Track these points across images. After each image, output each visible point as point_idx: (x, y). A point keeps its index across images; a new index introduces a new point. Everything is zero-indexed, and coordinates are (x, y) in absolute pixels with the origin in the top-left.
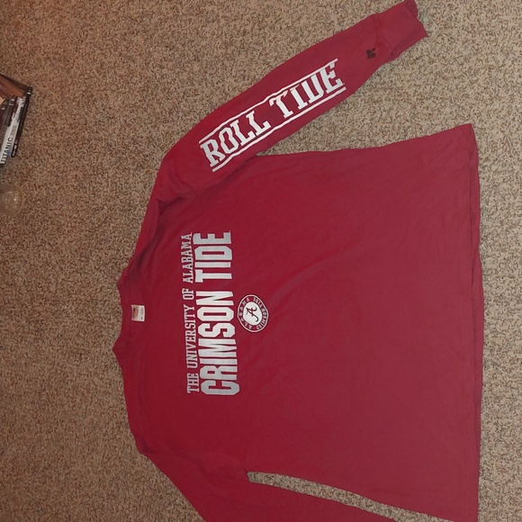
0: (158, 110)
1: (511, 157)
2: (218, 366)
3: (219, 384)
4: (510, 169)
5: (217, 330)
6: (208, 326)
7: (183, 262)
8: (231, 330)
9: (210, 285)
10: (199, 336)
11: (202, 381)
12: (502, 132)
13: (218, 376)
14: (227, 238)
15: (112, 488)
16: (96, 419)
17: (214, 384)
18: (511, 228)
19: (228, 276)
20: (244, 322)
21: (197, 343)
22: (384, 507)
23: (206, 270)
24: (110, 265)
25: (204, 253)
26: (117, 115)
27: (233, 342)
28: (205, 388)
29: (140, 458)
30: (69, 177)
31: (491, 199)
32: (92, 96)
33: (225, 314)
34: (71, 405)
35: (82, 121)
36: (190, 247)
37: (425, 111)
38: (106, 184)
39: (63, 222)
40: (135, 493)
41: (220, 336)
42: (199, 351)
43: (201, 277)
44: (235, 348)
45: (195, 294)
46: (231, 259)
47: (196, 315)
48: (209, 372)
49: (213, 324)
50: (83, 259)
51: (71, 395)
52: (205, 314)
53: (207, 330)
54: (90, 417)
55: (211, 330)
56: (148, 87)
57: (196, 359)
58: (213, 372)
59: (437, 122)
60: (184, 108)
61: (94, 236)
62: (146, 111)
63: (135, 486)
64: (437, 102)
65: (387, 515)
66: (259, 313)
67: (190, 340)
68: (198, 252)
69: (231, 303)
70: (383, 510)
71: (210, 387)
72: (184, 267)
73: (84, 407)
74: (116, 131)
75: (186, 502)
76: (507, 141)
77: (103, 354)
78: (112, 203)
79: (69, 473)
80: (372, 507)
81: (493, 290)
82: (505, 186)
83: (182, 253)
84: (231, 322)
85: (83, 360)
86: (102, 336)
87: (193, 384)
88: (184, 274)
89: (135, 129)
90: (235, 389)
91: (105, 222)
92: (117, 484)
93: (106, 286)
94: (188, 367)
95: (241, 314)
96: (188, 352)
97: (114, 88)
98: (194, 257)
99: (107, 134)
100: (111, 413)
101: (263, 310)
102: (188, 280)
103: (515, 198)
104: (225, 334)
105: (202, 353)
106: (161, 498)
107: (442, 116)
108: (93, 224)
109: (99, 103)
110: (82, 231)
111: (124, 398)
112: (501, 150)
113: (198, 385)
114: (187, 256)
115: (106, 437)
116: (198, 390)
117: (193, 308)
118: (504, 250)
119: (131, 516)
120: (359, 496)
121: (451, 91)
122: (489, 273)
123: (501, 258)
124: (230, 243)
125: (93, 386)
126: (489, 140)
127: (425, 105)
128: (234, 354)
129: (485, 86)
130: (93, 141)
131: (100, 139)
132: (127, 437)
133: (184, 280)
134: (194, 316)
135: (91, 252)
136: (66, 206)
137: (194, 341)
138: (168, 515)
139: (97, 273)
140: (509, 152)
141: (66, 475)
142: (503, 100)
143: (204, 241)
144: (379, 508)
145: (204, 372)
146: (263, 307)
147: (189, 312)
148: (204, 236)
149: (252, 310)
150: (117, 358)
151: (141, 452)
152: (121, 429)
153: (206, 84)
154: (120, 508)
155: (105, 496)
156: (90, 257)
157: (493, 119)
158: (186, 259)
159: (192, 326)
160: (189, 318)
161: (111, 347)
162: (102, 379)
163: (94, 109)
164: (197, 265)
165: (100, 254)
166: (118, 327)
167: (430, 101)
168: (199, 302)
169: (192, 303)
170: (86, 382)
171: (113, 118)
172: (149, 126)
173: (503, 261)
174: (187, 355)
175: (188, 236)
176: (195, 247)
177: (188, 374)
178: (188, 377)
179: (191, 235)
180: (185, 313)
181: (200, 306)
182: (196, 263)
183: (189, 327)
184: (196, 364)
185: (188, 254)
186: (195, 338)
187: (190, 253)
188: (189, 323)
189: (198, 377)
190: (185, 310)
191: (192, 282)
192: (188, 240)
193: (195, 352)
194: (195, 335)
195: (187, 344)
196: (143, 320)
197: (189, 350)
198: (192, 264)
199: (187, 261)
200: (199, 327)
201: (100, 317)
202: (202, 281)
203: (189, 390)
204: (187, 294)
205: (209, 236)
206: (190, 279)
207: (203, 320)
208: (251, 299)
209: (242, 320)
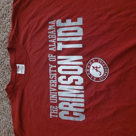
2: (71, 102)
3: (71, 113)
5: (70, 80)
6: (65, 77)
7: (49, 38)
8: (81, 80)
10: (59, 84)
11: (60, 111)
13: (71, 108)
14: (80, 21)
17: (68, 113)
19: (80, 46)
20: (90, 75)
21: (57, 88)
23: (64, 43)
25: (63, 32)
27: (82, 88)
28: (62, 115)
33: (76, 70)
36: (54, 28)
41: (73, 84)
42: (59, 92)
44: (83, 92)
46: (82, 34)
47: (57, 71)
48: (65, 106)
52: (63, 70)
53: (64, 80)
55: (66, 80)
57: (56, 98)
58: (68, 106)
66: (102, 69)
67: (53, 85)
68: (60, 31)
69: (81, 63)
71: (65, 115)
72: (50, 41)
83: (49, 33)
84: (81, 75)
87: (54, 112)
88: (50, 46)
94: (51, 102)
95: (88, 70)
96: (51, 93)
98: (56, 35)
101: (105, 68)
104: (76, 83)
105: (60, 94)
113: (57, 113)
114: (52, 34)
117: (55, 66)
124: (82, 24)
133: (50, 49)
134: (55, 71)
137: (56, 86)
145: (61, 106)
146: (105, 66)
147: (53, 69)
149: (97, 67)
159: (54, 77)
160: (52, 73)
161: (4, 88)
164: (59, 39)
166: (9, 77)
168: (59, 63)
169: (55, 63)
174: (51, 95)
175: (53, 22)
176: (57, 28)
177: (51, 106)
178: (51, 108)
179: (55, 21)
180: (50, 69)
181: (60, 65)
182: (58, 38)
183: (52, 78)
184: (56, 100)
185: (53, 33)
186: (56, 84)
187: (54, 32)
188: (52, 75)
189: (57, 108)
190: (50, 68)
191: (55, 50)
192: (53, 24)
193: (56, 93)
194: (56, 82)
195: (50, 88)
196: (24, 73)
197: (52, 92)
198: (55, 39)
199: (52, 37)
200: (59, 78)
202: (61, 50)
203: (51, 116)
204: (51, 57)
205: (67, 20)
206: (53, 48)
207: (61, 73)
208: (96, 61)
209: (89, 74)
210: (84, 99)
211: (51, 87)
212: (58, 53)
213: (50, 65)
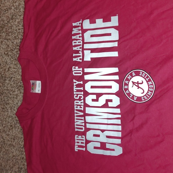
2: (103, 131)
3: (103, 146)
5: (102, 101)
6: (94, 97)
7: (73, 44)
8: (116, 101)
9: (96, 63)
10: (86, 105)
11: (87, 142)
13: (103, 138)
14: (115, 21)
17: (98, 145)
19: (115, 54)
20: (129, 94)
21: (84, 111)
23: (93, 51)
24: (15, 50)
25: (92, 36)
27: (118, 111)
28: (91, 148)
33: (110, 87)
36: (80, 32)
41: (106, 106)
42: (86, 117)
43: (89, 56)
44: (120, 116)
45: (83, 71)
46: (117, 39)
47: (84, 88)
48: (95, 135)
49: (99, 95)
52: (92, 87)
53: (93, 100)
55: (97, 100)
57: (83, 124)
58: (98, 136)
61: (4, 30)
66: (145, 86)
67: (79, 108)
68: (87, 35)
69: (117, 77)
71: (95, 148)
72: (74, 49)
77: (9, 117)
83: (73, 37)
84: (117, 94)
86: (8, 104)
87: (80, 144)
88: (74, 55)
90: (118, 151)
94: (76, 130)
95: (126, 87)
96: (76, 118)
98: (83, 40)
100: (14, 160)
101: (150, 83)
102: (78, 60)
104: (110, 104)
105: (88, 119)
108: (3, 21)
111: (24, 150)
113: (84, 145)
114: (77, 40)
116: (84, 149)
117: (82, 83)
124: (117, 25)
128: (119, 121)
134: (82, 89)
137: (82, 109)
139: (6, 57)
143: (93, 26)
145: (90, 135)
146: (150, 80)
147: (78, 86)
148: (93, 22)
149: (138, 83)
150: (19, 121)
158: (76, 42)
159: (80, 97)
160: (78, 91)
161: (15, 112)
165: (8, 43)
168: (87, 77)
169: (81, 78)
174: (76, 121)
175: (78, 23)
176: (84, 31)
177: (76, 136)
178: (76, 138)
179: (81, 22)
180: (75, 86)
181: (88, 81)
182: (85, 45)
183: (78, 98)
184: (83, 128)
185: (78, 38)
186: (82, 107)
187: (80, 37)
188: (78, 95)
189: (84, 139)
190: (75, 84)
191: (81, 61)
192: (78, 26)
193: (83, 118)
194: (83, 104)
195: (75, 111)
196: (40, 92)
197: (77, 116)
198: (81, 46)
199: (77, 44)
200: (86, 98)
201: (8, 90)
202: (90, 60)
203: (76, 149)
204: (76, 71)
205: (97, 20)
206: (79, 58)
207: (90, 92)
208: (137, 74)
209: (127, 92)
210: (120, 127)
211: (77, 110)
212: (84, 65)
213: (74, 81)
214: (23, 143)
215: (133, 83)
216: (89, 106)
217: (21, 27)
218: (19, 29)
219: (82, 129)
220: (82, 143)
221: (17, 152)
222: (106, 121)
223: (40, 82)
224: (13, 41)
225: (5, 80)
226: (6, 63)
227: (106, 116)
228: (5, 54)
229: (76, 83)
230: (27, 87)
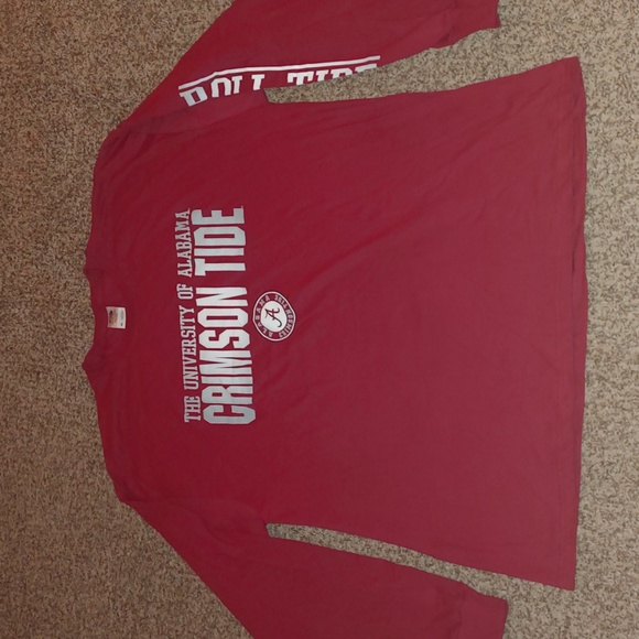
0: (142, 43)
1: (628, 102)
2: (226, 386)
3: (227, 410)
4: (628, 119)
5: (224, 339)
6: (213, 333)
7: (178, 248)
8: (244, 339)
9: (215, 280)
10: (200, 347)
11: (204, 406)
12: (618, 69)
13: (226, 399)
14: (239, 215)
15: (83, 548)
16: (59, 459)
17: (220, 409)
18: (626, 197)
19: (241, 267)
20: (262, 328)
21: (197, 357)
22: (449, 566)
23: (209, 260)
24: (78, 253)
25: (206, 236)
26: (85, 50)
27: (247, 354)
28: (209, 416)
29: (120, 507)
30: (19, 135)
31: (600, 159)
32: (50, 24)
33: (235, 318)
34: (26, 439)
35: (37, 59)
36: (188, 229)
37: (512, 42)
38: (70, 144)
39: (11, 196)
40: (113, 553)
41: (230, 347)
42: (201, 366)
43: (202, 269)
44: (250, 362)
45: (194, 291)
46: (243, 243)
47: (196, 320)
48: (214, 395)
49: (219, 331)
50: (39, 245)
51: (25, 427)
52: (209, 318)
53: (211, 339)
54: (52, 455)
55: (216, 339)
56: (128, 11)
57: (197, 378)
58: (220, 395)
59: (528, 56)
60: (178, 40)
61: (55, 215)
62: (125, 44)
63: (114, 544)
64: (529, 29)
65: (453, 577)
66: (282, 316)
67: (189, 352)
68: (199, 235)
69: (244, 303)
70: (448, 570)
71: (216, 414)
72: (179, 255)
73: (43, 442)
74: (84, 72)
75: (183, 565)
76: (623, 82)
77: (69, 372)
78: (78, 170)
79: (24, 529)
80: (434, 567)
81: (601, 281)
82: (620, 142)
83: (177, 237)
84: (245, 328)
85: (42, 380)
86: (67, 348)
87: (192, 410)
88: (179, 265)
89: (110, 70)
90: (249, 416)
91: (69, 195)
92: (90, 542)
93: (72, 281)
94: (186, 387)
95: (258, 317)
96: (185, 368)
97: (80, 12)
98: (193, 242)
99: (70, 75)
100: (80, 450)
101: (288, 312)
102: (185, 273)
103: (633, 158)
104: (236, 344)
105: (204, 369)
106: (149, 559)
107: (535, 49)
108: (53, 198)
109: (59, 34)
110: (38, 208)
111: (98, 430)
112: (615, 94)
113: (199, 411)
114: (183, 241)
115: (74, 482)
116: (199, 418)
117: (192, 311)
118: (616, 228)
119: (108, 583)
120: (415, 553)
121: (548, 14)
122: (596, 258)
123: (613, 238)
124: (243, 222)
125: (54, 414)
126: (599, 80)
127: (511, 34)
128: (248, 371)
129: (595, 7)
130: (52, 86)
131: (62, 83)
132: (103, 481)
133: (180, 273)
134: (193, 320)
135: (51, 236)
136: (15, 174)
137: (194, 354)
138: (158, 581)
140: (626, 96)
141: (20, 531)
142: (619, 26)
143: (207, 221)
144: (442, 568)
145: (207, 395)
146: (288, 307)
147: (187, 316)
148: (207, 214)
149: (273, 312)
150: (89, 377)
151: (122, 500)
152: (94, 470)
153: (208, 7)
154: (93, 573)
155: (73, 557)
156: (50, 243)
157: (605, 51)
158: (182, 244)
159: (191, 334)
160: (187, 324)
161: (79, 363)
162: (67, 405)
163: (53, 42)
164: (198, 252)
165: (63, 239)
166: (89, 336)
167: (519, 29)
168: (200, 302)
169: (191, 304)
170: (47, 410)
171: (80, 53)
172: (130, 64)
173: (615, 243)
174: (184, 372)
175: (185, 213)
176: (194, 228)
177: (186, 397)
178: (186, 401)
179: (188, 212)
180: (182, 317)
181: (202, 308)
182: (196, 250)
183: (187, 336)
184: (197, 383)
185: (185, 238)
186: (194, 350)
187: (187, 236)
188: (186, 330)
189: (198, 401)
190: (181, 313)
191: (190, 275)
192: (185, 220)
193: (196, 368)
194: (195, 345)
195: (184, 358)
196: (124, 327)
197: (186, 365)
198: (190, 252)
199: (184, 247)
200: (200, 336)
201: (64, 323)
202: (204, 274)
203: (187, 418)
204: (183, 291)
205: (213, 212)
206: (187, 271)
207: (205, 326)
208: (272, 298)
209: (259, 325)
210: (251, 378)
211: (186, 355)
212: (196, 282)
214: (96, 417)
215: (267, 311)
216: (205, 349)
217: (86, 211)
218: (83, 216)
219: (195, 385)
220: (189, 408)
221: (84, 434)
222: (230, 372)
223: (123, 309)
224: (72, 235)
225: (60, 305)
226: (60, 274)
227: (231, 363)
228: (56, 257)
229: (184, 310)
230: (102, 318)
